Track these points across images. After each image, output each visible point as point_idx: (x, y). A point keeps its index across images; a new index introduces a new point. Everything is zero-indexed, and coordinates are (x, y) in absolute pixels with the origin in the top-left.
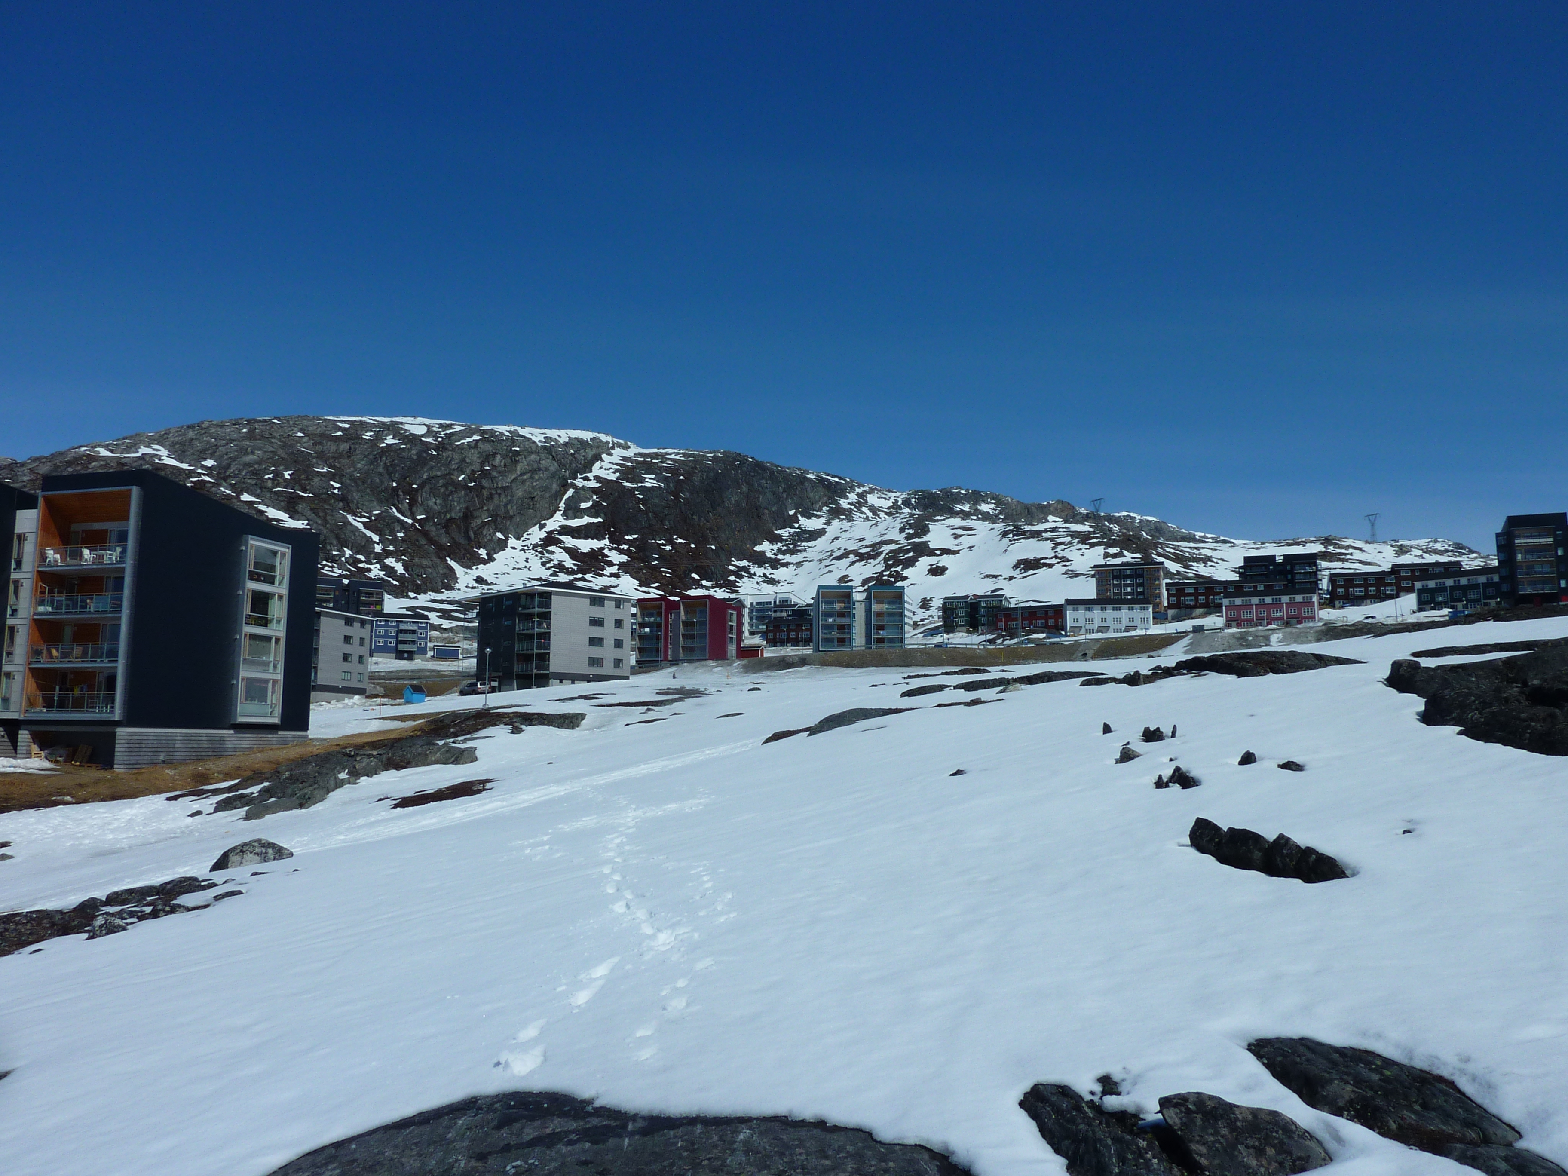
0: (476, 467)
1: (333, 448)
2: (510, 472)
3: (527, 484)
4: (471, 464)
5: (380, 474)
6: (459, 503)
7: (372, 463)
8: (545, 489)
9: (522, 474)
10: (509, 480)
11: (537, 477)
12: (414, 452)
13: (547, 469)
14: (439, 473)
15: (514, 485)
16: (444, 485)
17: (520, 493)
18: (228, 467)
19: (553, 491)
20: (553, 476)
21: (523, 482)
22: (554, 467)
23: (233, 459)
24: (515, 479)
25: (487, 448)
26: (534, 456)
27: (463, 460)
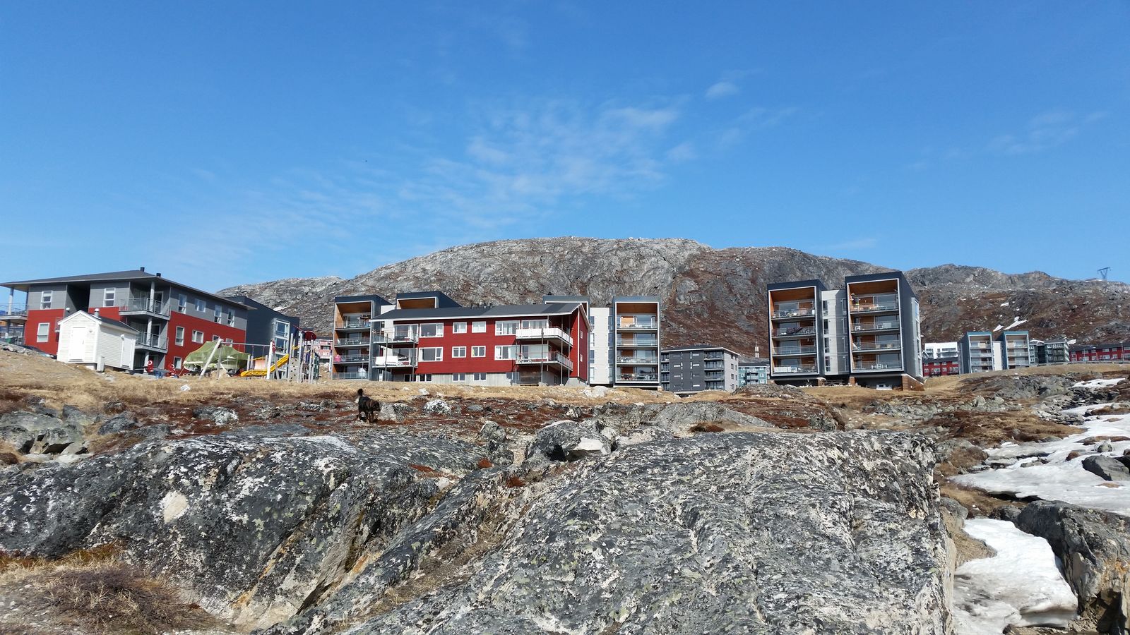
0: (619, 268)
1: (531, 261)
2: (641, 270)
3: (652, 278)
4: (615, 266)
5: (562, 276)
6: (612, 293)
7: (556, 269)
8: (665, 281)
9: (648, 272)
10: (641, 276)
11: (658, 273)
12: (580, 260)
13: (663, 267)
14: (597, 274)
15: (644, 279)
16: (602, 281)
17: (648, 285)
19: (669, 282)
20: (667, 271)
21: (650, 277)
22: (666, 265)
23: (480, 271)
24: (644, 275)
25: (623, 254)
26: (653, 258)
27: (610, 264)
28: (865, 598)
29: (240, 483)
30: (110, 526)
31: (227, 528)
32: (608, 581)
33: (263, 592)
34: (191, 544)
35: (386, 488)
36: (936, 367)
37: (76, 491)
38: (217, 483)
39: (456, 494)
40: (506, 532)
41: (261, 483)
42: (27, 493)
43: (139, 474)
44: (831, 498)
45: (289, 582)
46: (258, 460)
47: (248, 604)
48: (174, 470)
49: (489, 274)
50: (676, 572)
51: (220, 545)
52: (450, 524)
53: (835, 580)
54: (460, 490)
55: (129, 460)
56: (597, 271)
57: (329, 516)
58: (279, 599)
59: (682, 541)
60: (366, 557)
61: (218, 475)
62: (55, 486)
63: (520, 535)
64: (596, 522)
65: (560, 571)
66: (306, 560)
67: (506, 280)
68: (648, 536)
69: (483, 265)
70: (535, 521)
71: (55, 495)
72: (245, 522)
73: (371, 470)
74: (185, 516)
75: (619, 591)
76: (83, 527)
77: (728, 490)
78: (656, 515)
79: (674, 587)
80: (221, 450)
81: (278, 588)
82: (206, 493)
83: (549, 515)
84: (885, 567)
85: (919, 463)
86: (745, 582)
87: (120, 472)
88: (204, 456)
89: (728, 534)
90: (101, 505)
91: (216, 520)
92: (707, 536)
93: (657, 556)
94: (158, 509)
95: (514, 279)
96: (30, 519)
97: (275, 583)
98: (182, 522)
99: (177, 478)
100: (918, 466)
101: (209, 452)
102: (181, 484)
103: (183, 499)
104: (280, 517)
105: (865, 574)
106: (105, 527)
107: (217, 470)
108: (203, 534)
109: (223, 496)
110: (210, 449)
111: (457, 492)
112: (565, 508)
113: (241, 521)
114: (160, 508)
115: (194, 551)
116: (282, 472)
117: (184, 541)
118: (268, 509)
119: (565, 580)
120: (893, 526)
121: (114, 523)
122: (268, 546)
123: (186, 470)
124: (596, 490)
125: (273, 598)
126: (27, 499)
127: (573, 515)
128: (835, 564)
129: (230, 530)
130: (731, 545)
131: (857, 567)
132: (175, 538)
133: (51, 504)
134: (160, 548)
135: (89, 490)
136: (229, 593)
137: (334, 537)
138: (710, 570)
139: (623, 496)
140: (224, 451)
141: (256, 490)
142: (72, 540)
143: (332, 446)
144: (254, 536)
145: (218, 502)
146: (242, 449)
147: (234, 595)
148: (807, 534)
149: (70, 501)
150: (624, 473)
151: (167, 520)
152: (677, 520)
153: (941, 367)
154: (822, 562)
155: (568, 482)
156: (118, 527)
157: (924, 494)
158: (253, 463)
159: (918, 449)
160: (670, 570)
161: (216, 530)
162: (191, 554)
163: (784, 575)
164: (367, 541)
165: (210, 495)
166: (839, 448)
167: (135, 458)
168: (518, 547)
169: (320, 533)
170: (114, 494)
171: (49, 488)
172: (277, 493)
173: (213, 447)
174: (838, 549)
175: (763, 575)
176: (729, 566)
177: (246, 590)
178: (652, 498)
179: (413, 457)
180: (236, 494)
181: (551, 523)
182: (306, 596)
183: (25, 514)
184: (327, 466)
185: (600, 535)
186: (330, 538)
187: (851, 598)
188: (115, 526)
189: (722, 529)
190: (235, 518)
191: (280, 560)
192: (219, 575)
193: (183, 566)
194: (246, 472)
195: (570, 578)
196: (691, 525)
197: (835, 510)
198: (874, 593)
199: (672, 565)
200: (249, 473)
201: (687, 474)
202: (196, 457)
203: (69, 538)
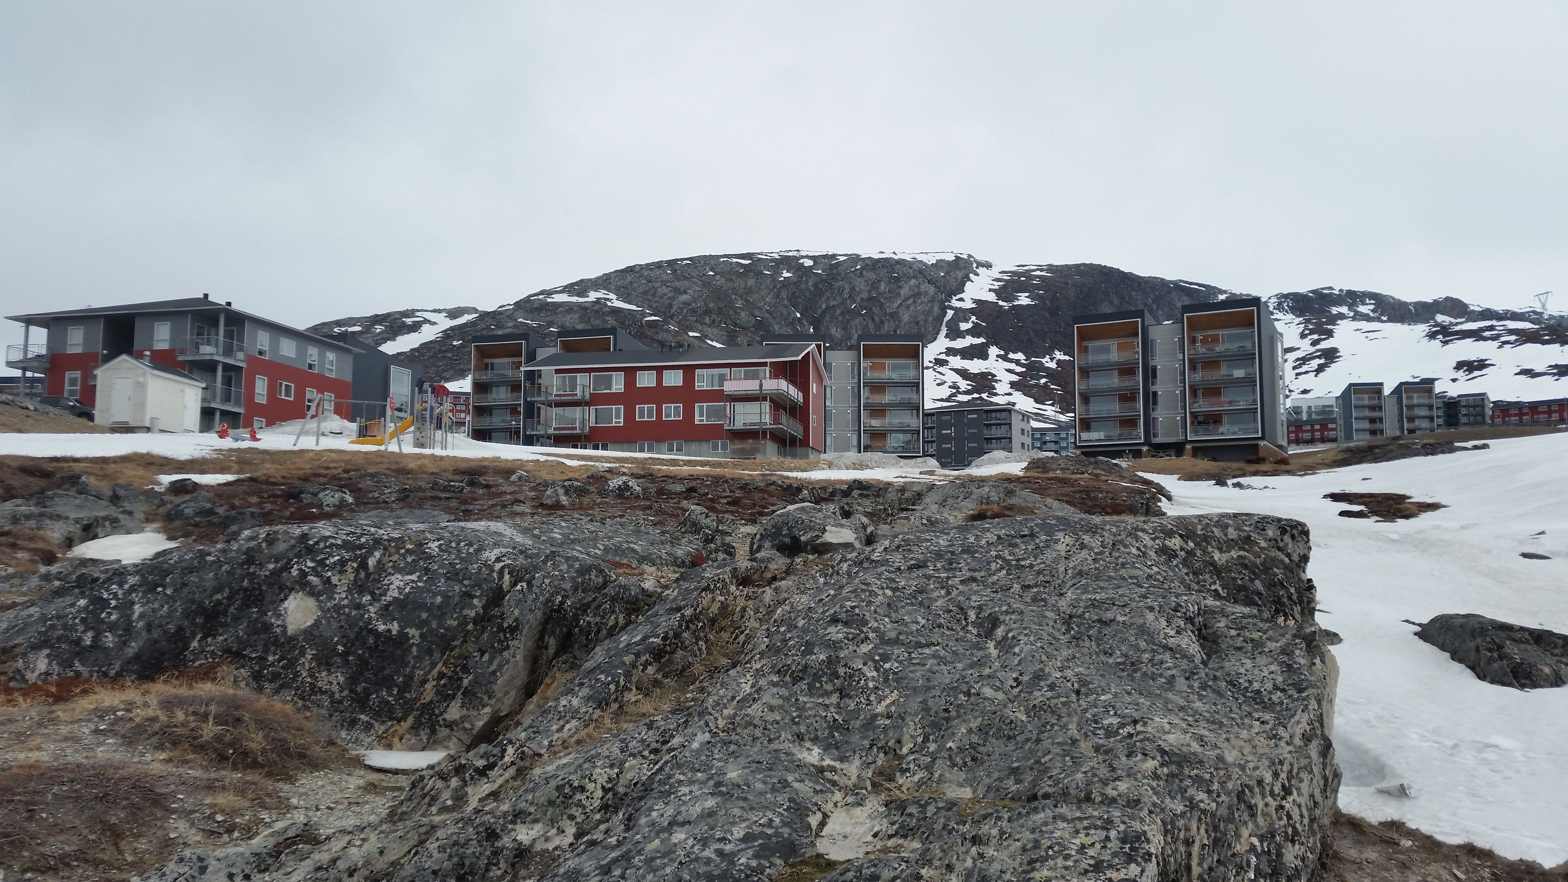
0: (865, 295)
2: (895, 297)
3: (912, 308)
4: (860, 292)
5: (785, 306)
6: (855, 330)
7: (776, 296)
8: (928, 313)
9: (905, 300)
10: (895, 306)
11: (919, 302)
12: (810, 284)
13: (926, 293)
14: (835, 303)
15: (900, 310)
16: (842, 314)
17: (906, 318)
18: (670, 306)
19: (935, 315)
20: (933, 300)
21: (908, 307)
22: (932, 290)
23: (673, 299)
24: (901, 305)
25: (872, 276)
26: (913, 281)
27: (853, 289)
28: (1221, 724)
29: (386, 582)
30: (215, 638)
31: (371, 640)
32: (884, 704)
33: (421, 724)
34: (324, 661)
35: (575, 589)
36: (1307, 431)
37: (168, 592)
38: (355, 580)
39: (671, 597)
40: (744, 644)
41: (413, 581)
42: (105, 596)
43: (251, 570)
44: (1173, 599)
45: (454, 712)
46: (408, 551)
47: (401, 739)
48: (297, 563)
49: (684, 303)
50: (973, 691)
51: (363, 664)
52: (671, 633)
53: (1182, 702)
54: (676, 591)
55: (237, 551)
56: (835, 299)
57: (505, 625)
58: (443, 732)
59: (979, 654)
60: (554, 679)
61: (357, 571)
62: (140, 586)
63: (763, 647)
64: (865, 629)
65: (821, 692)
66: (475, 682)
67: (708, 312)
68: (933, 648)
69: (677, 290)
70: (782, 629)
71: (142, 598)
72: (394, 632)
73: (555, 566)
74: (317, 624)
75: (900, 715)
76: (180, 638)
77: (1035, 590)
78: (942, 621)
79: (972, 710)
80: (359, 538)
81: (440, 718)
82: (341, 595)
83: (801, 623)
84: (1246, 688)
85: (1288, 555)
86: (1064, 704)
87: (226, 567)
88: (337, 545)
89: (1039, 645)
90: (202, 610)
91: (356, 629)
92: (1011, 647)
93: (946, 673)
94: (279, 616)
95: (720, 311)
96: (112, 627)
97: (437, 712)
98: (310, 634)
99: (303, 574)
100: (1287, 560)
101: (343, 541)
102: (309, 583)
103: (311, 603)
104: (441, 626)
105: (1220, 695)
106: (209, 639)
107: (355, 565)
108: (340, 648)
109: (364, 599)
110: (344, 537)
111: (672, 593)
112: (823, 613)
113: (389, 631)
114: (281, 615)
115: (329, 671)
116: (440, 567)
117: (315, 658)
118: (424, 615)
119: (827, 702)
120: (1256, 635)
121: (221, 635)
122: (427, 663)
123: (312, 565)
124: (863, 590)
125: (433, 732)
126: (105, 603)
127: (835, 620)
128: (1181, 683)
129: (375, 642)
130: (1044, 658)
131: (1210, 687)
132: (303, 654)
133: (137, 609)
134: (283, 667)
135: (185, 591)
136: (376, 725)
137: (511, 652)
138: (1018, 690)
139: (899, 597)
140: (363, 540)
141: (407, 590)
142: (167, 656)
143: (500, 534)
144: (408, 650)
145: (358, 606)
146: (385, 537)
147: (383, 728)
148: (1143, 644)
149: (163, 606)
150: (899, 569)
151: (290, 631)
152: (970, 628)
153: (1313, 431)
154: (1163, 680)
155: (822, 580)
156: (226, 640)
157: (1295, 597)
158: (401, 555)
159: (1287, 538)
160: (965, 688)
161: (357, 643)
162: (324, 674)
163: (1116, 695)
164: (554, 658)
165: (346, 597)
166: (1181, 536)
167: (244, 548)
168: (763, 662)
169: (493, 647)
170: (219, 596)
171: (133, 589)
172: (435, 595)
173: (348, 534)
174: (1184, 664)
175: (1087, 695)
176: (1042, 684)
177: (399, 721)
178: (936, 601)
179: (606, 550)
180: (381, 595)
181: (805, 630)
182: (477, 729)
183: (104, 623)
184: (498, 560)
185: (871, 646)
186: (506, 654)
187: (1203, 724)
188: (221, 638)
189: (1032, 639)
190: (382, 628)
191: (442, 682)
192: (362, 702)
193: (314, 689)
194: (393, 567)
195: (834, 699)
196: (989, 634)
197: (1179, 614)
198: (1233, 719)
199: (967, 683)
200: (397, 569)
201: (980, 570)
202: (326, 547)
203: (163, 654)
